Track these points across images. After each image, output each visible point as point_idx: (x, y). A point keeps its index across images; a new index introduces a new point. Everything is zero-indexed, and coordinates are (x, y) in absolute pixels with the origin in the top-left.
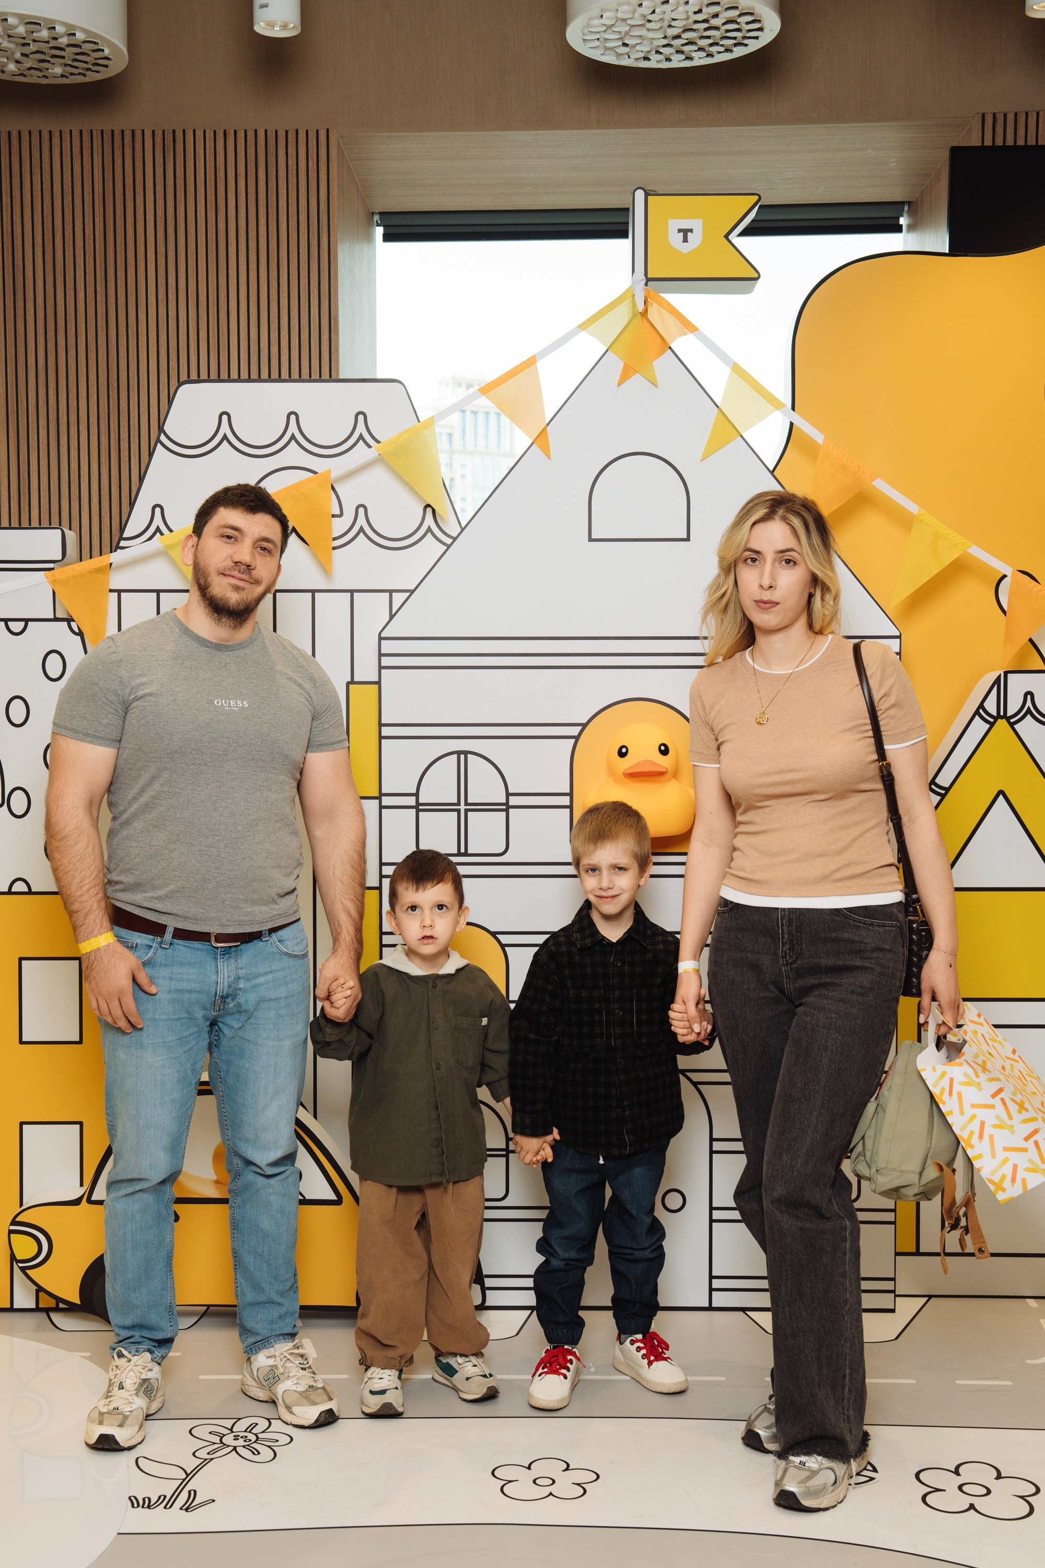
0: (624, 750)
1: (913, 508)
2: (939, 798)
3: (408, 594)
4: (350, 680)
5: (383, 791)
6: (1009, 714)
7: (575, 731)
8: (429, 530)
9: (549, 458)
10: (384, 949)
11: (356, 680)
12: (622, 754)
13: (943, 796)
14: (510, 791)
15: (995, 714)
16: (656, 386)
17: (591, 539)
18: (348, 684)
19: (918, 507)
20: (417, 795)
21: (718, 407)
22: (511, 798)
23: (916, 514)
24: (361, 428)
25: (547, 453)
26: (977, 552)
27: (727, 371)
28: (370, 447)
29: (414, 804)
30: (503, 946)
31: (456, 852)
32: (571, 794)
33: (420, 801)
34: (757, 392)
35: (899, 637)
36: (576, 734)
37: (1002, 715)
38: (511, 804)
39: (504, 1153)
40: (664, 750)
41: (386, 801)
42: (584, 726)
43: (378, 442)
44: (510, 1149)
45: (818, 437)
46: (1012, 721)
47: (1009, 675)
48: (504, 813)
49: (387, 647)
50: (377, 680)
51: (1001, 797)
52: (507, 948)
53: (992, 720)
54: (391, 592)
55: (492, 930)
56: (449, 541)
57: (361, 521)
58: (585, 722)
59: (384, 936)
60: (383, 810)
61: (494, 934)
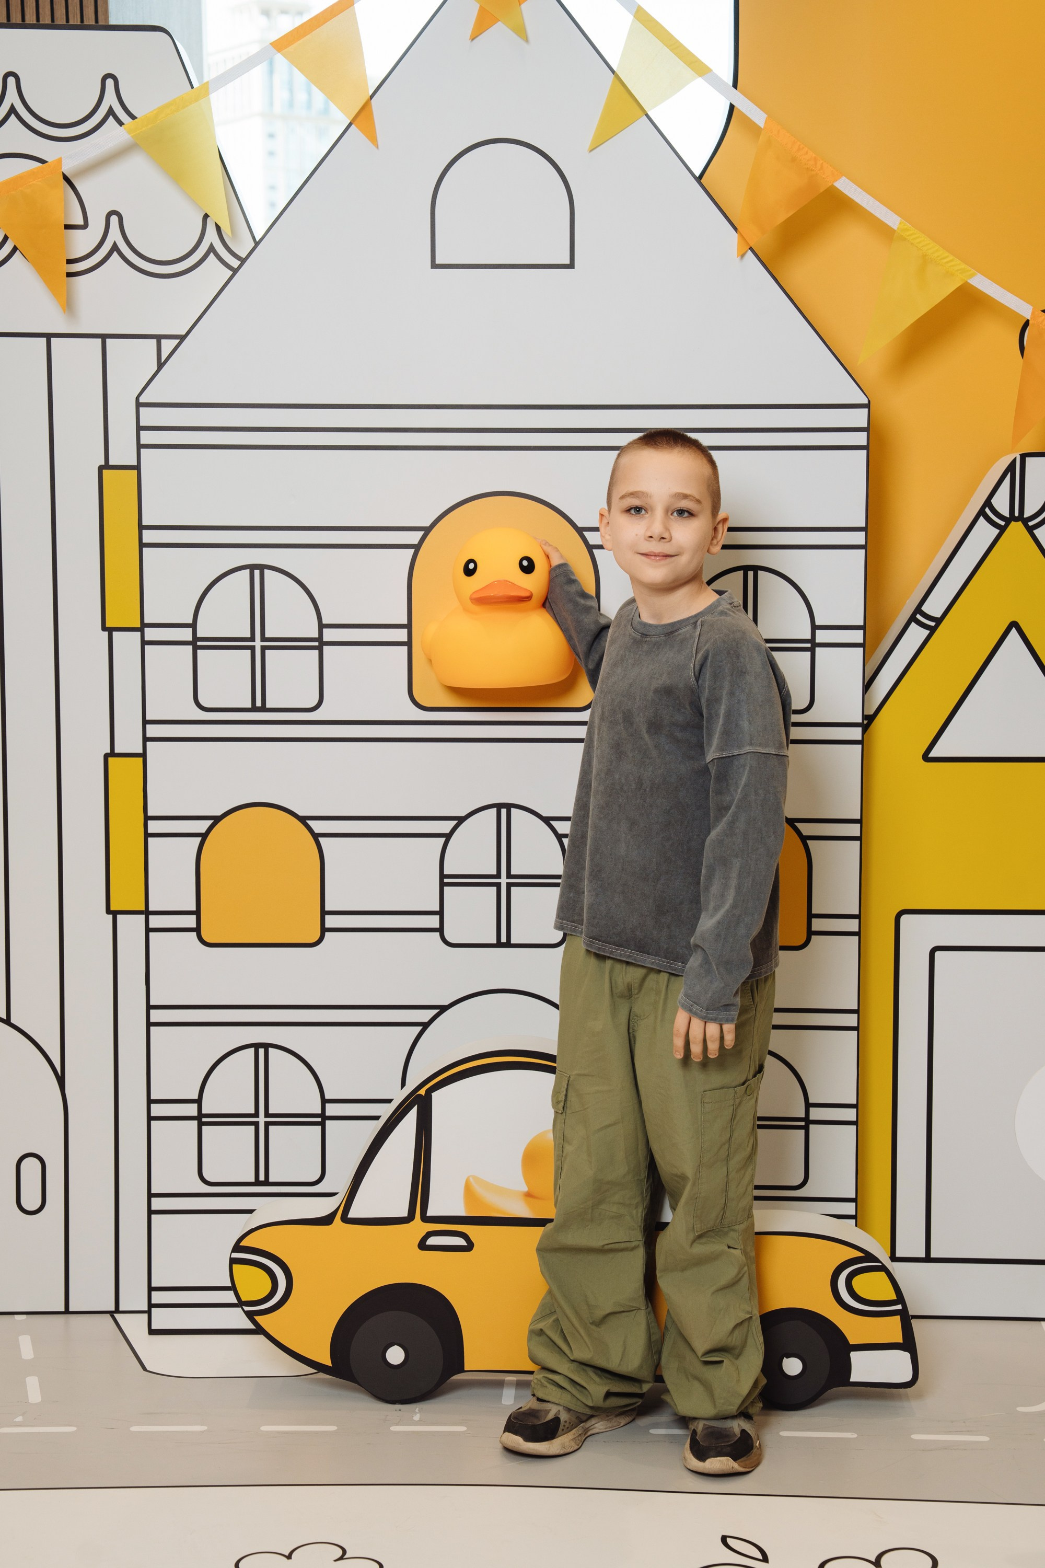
0: (471, 566)
1: (892, 220)
2: (928, 632)
3: (177, 341)
4: (103, 464)
5: (146, 621)
6: (1025, 516)
7: (415, 537)
8: (211, 249)
9: (377, 147)
10: (150, 839)
11: (111, 463)
12: (469, 572)
13: (932, 630)
14: (324, 622)
15: (1008, 516)
16: (527, 41)
17: (434, 265)
18: (101, 469)
19: (899, 219)
20: (193, 626)
21: (613, 72)
22: (325, 630)
23: (895, 228)
24: (110, 99)
25: (373, 138)
26: (981, 283)
27: (630, 17)
28: (121, 123)
29: (189, 638)
30: (316, 836)
31: (249, 706)
32: (409, 626)
33: (199, 635)
34: (670, 49)
35: (867, 406)
36: (417, 543)
37: (1017, 516)
38: (325, 639)
39: (319, 1120)
40: (528, 567)
41: (150, 634)
42: (427, 530)
43: (133, 117)
44: (328, 1114)
45: (758, 117)
46: (1031, 524)
47: (1028, 459)
48: (317, 652)
49: (149, 417)
50: (135, 464)
51: (1014, 629)
52: (321, 839)
53: (1002, 523)
54: (159, 338)
55: (300, 814)
56: (235, 263)
57: (114, 235)
58: (428, 525)
59: (149, 822)
60: (147, 647)
61: (303, 820)
